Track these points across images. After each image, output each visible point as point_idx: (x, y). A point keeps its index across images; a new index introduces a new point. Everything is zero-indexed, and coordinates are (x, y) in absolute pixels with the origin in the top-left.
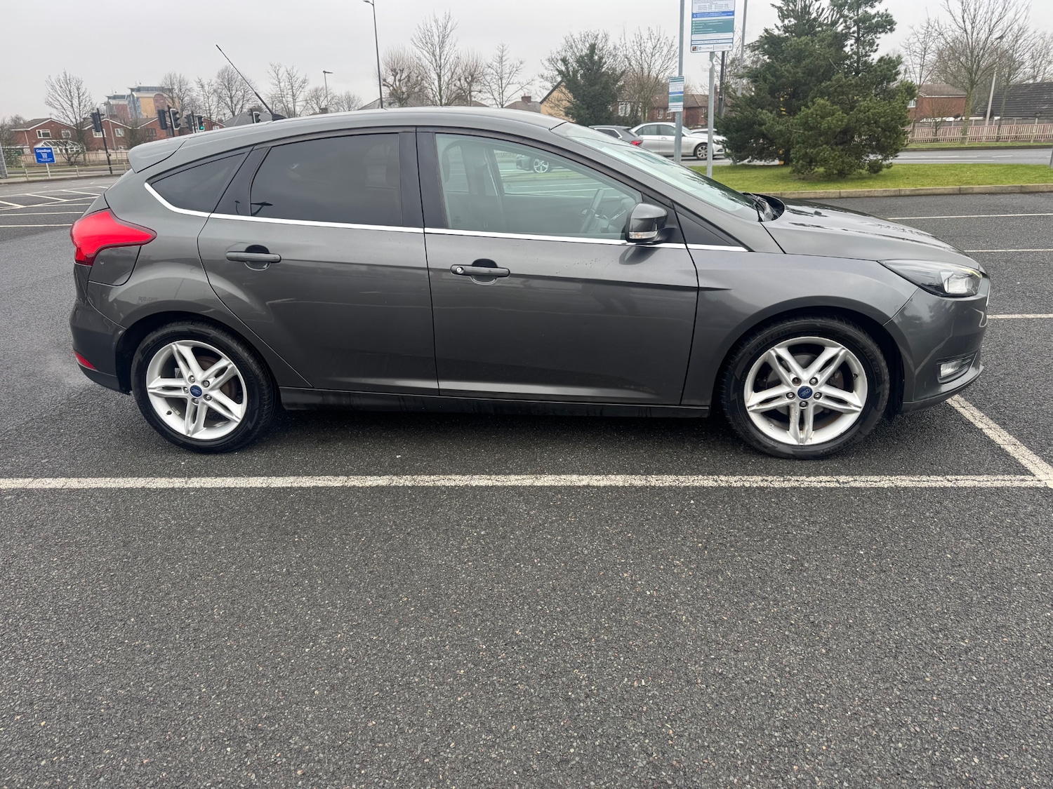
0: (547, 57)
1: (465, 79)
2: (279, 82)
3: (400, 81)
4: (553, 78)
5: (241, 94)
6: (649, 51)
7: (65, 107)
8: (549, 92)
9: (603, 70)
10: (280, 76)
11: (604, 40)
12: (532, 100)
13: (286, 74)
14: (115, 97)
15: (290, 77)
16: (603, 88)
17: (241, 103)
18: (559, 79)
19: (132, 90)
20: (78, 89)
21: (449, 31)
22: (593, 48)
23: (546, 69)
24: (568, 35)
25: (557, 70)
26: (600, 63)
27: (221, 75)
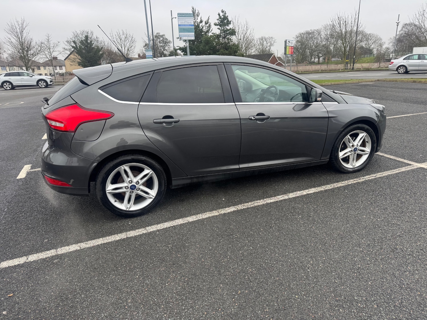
0: (66, 41)
4: (70, 49)
6: (123, 39)
8: (68, 55)
9: (93, 46)
11: (91, 34)
12: (58, 59)
16: (94, 54)
18: (73, 49)
21: (25, 27)
22: (87, 37)
23: (66, 45)
24: (74, 31)
25: (71, 46)
26: (91, 43)
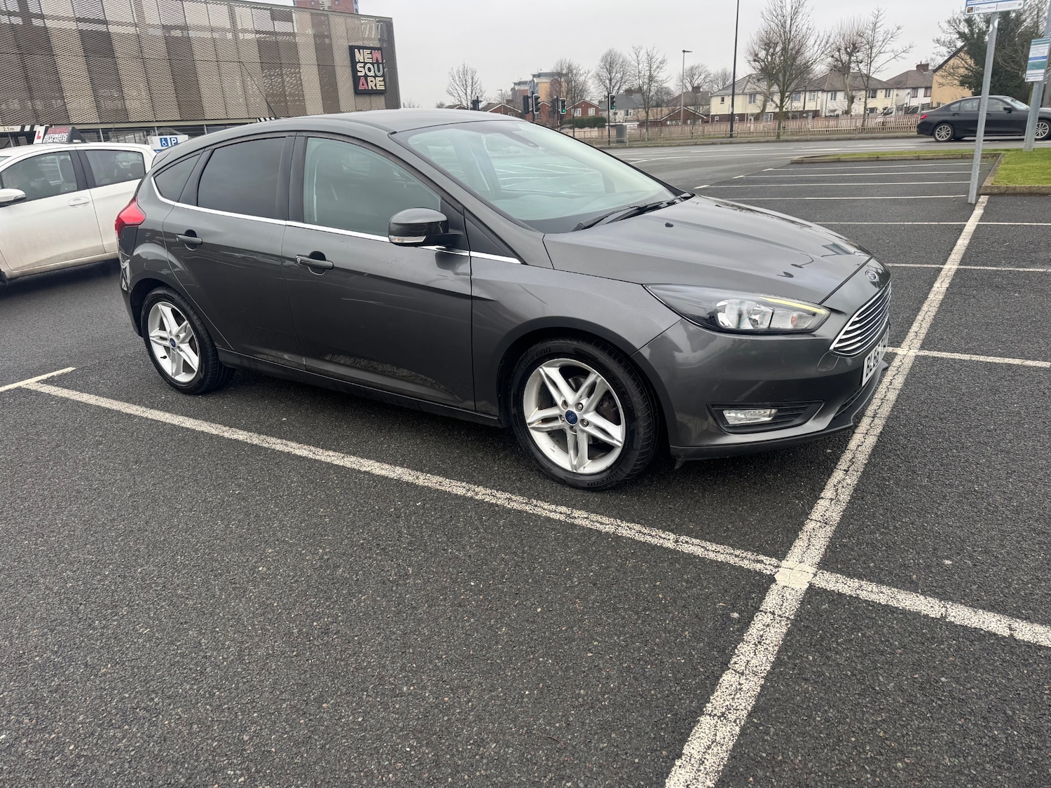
0: (947, 19)
1: (846, 49)
2: (639, 64)
3: (773, 55)
5: (620, 76)
7: (461, 94)
8: (946, 59)
9: (1020, 29)
10: (640, 58)
12: (929, 69)
13: (645, 56)
14: (520, 84)
15: (650, 59)
17: (618, 85)
19: (534, 76)
20: (472, 78)
23: (944, 32)
25: (958, 32)
26: (1017, 23)
27: (604, 59)
